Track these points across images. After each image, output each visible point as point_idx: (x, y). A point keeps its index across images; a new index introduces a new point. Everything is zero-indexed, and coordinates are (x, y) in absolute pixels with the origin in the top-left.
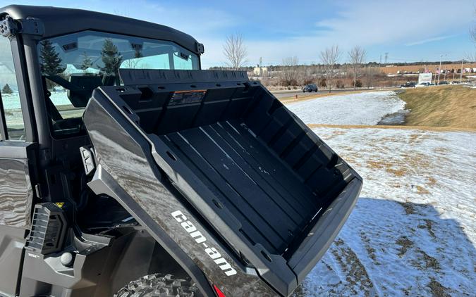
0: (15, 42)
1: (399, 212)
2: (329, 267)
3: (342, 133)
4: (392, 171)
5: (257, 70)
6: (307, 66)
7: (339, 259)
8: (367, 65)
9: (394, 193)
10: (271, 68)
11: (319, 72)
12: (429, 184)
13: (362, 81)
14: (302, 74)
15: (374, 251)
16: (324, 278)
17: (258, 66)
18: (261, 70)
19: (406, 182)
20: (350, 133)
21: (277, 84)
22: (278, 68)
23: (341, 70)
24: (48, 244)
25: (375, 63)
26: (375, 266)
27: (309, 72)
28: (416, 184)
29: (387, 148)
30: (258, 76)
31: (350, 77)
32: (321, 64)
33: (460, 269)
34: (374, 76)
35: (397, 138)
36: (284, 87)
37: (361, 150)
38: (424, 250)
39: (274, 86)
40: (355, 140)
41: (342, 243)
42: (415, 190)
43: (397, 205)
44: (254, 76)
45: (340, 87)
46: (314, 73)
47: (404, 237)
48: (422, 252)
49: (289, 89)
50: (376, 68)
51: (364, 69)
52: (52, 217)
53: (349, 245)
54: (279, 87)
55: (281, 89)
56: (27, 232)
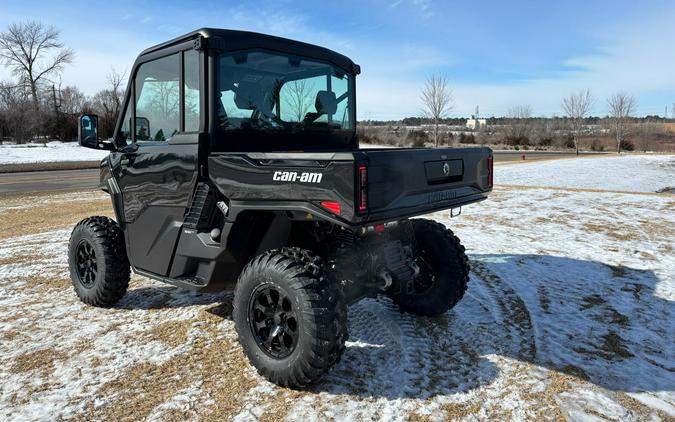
0: (203, 54)
1: (603, 274)
2: (486, 309)
3: (565, 195)
4: (615, 235)
5: (471, 123)
6: (546, 120)
7: (502, 304)
8: (643, 120)
9: (606, 257)
10: (492, 121)
11: (565, 128)
12: (662, 252)
13: (634, 141)
14: (538, 129)
15: (549, 301)
16: (477, 317)
17: (473, 118)
18: (477, 122)
19: (627, 247)
20: (576, 196)
21: (499, 142)
22: (502, 120)
23: (600, 126)
24: (203, 219)
25: (657, 118)
26: (544, 315)
27: (548, 127)
28: (642, 250)
29: (622, 213)
30: (471, 130)
31: (614, 135)
32: (569, 116)
33: (656, 329)
34: (654, 135)
35: (644, 204)
36: (509, 147)
37: (582, 213)
38: (616, 309)
39: (495, 144)
40: (580, 203)
41: (513, 292)
42: (638, 255)
43: (605, 269)
44: (467, 130)
45: (597, 148)
46: (557, 129)
47: (597, 296)
48: (613, 310)
49: (517, 149)
50: (658, 124)
51: (638, 125)
52: (210, 193)
53: (519, 294)
54: (502, 146)
55: (505, 148)
56: (187, 210)
